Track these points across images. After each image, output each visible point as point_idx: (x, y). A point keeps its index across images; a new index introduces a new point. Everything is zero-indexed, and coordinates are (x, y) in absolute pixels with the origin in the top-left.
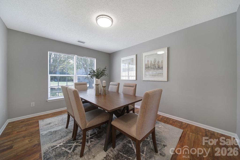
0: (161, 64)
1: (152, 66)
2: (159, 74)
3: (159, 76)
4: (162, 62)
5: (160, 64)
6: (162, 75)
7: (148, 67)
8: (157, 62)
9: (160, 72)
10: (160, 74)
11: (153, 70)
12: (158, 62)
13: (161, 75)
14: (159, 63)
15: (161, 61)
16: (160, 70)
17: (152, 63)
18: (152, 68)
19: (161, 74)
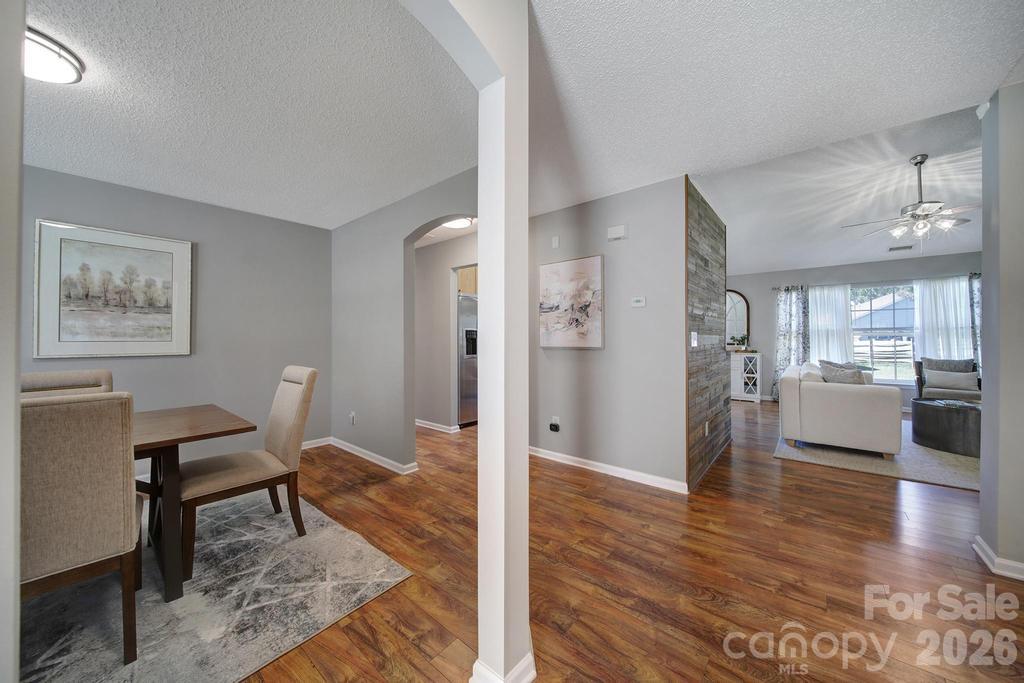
0: (164, 293)
1: (110, 296)
2: (151, 328)
3: (152, 337)
4: (167, 287)
5: (160, 292)
6: (168, 334)
7: (87, 296)
8: (143, 283)
9: (157, 324)
10: (157, 331)
11: (120, 313)
12: (150, 284)
13: (161, 335)
14: (153, 289)
15: (164, 283)
16: (160, 317)
17: (110, 280)
18: (113, 302)
19: (163, 331)
